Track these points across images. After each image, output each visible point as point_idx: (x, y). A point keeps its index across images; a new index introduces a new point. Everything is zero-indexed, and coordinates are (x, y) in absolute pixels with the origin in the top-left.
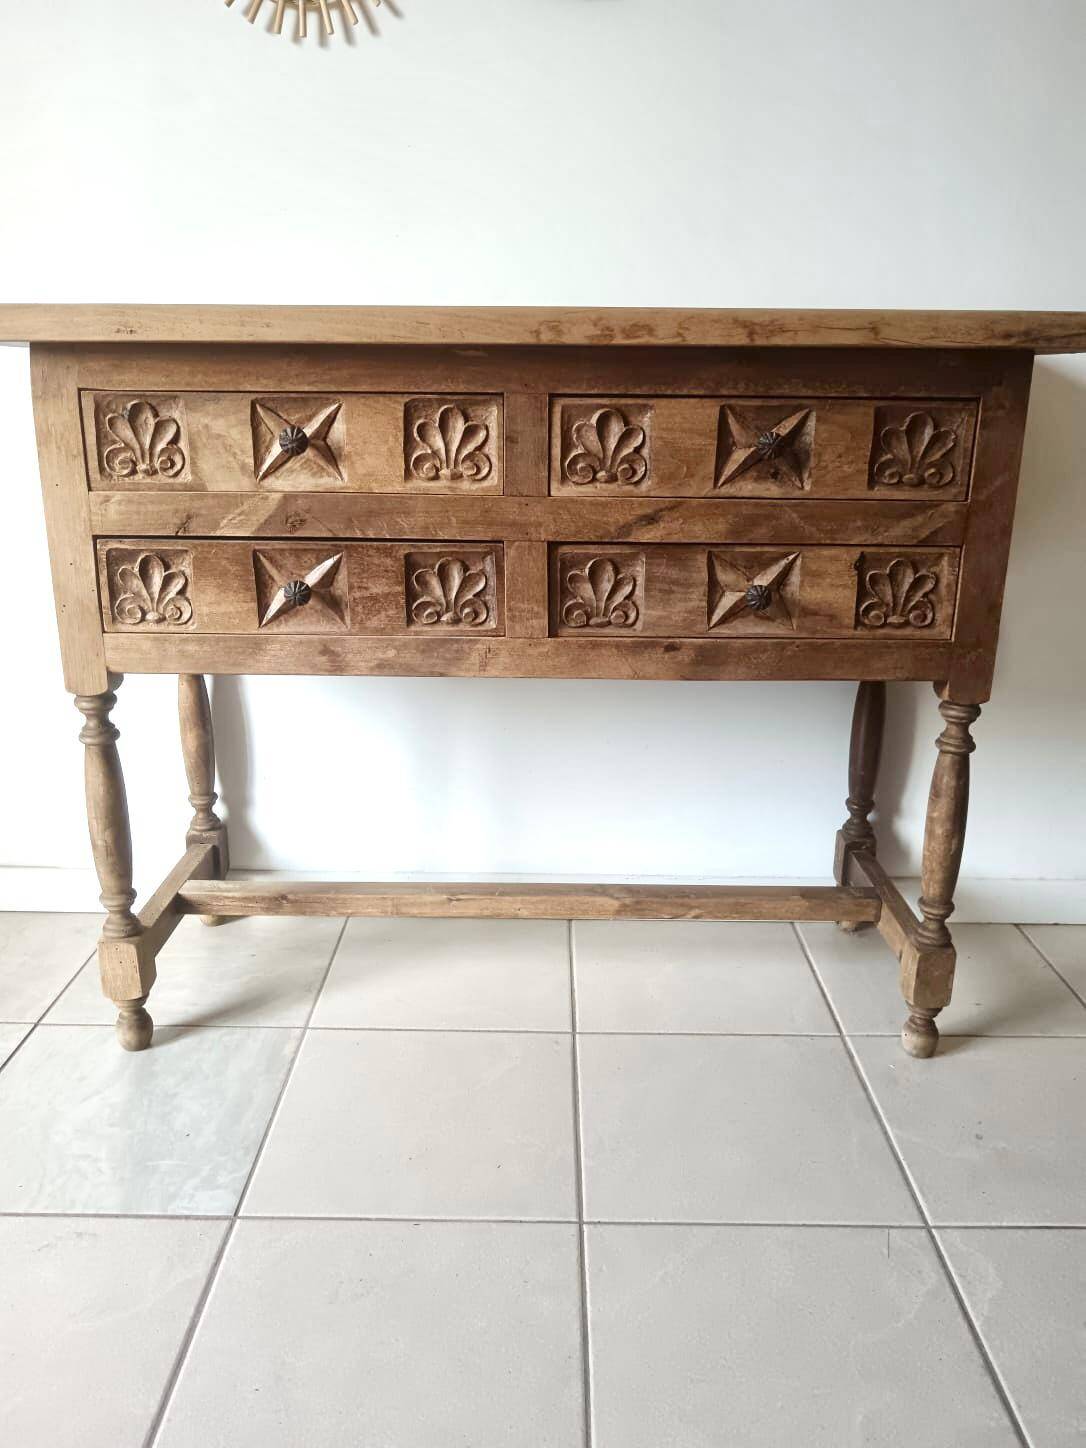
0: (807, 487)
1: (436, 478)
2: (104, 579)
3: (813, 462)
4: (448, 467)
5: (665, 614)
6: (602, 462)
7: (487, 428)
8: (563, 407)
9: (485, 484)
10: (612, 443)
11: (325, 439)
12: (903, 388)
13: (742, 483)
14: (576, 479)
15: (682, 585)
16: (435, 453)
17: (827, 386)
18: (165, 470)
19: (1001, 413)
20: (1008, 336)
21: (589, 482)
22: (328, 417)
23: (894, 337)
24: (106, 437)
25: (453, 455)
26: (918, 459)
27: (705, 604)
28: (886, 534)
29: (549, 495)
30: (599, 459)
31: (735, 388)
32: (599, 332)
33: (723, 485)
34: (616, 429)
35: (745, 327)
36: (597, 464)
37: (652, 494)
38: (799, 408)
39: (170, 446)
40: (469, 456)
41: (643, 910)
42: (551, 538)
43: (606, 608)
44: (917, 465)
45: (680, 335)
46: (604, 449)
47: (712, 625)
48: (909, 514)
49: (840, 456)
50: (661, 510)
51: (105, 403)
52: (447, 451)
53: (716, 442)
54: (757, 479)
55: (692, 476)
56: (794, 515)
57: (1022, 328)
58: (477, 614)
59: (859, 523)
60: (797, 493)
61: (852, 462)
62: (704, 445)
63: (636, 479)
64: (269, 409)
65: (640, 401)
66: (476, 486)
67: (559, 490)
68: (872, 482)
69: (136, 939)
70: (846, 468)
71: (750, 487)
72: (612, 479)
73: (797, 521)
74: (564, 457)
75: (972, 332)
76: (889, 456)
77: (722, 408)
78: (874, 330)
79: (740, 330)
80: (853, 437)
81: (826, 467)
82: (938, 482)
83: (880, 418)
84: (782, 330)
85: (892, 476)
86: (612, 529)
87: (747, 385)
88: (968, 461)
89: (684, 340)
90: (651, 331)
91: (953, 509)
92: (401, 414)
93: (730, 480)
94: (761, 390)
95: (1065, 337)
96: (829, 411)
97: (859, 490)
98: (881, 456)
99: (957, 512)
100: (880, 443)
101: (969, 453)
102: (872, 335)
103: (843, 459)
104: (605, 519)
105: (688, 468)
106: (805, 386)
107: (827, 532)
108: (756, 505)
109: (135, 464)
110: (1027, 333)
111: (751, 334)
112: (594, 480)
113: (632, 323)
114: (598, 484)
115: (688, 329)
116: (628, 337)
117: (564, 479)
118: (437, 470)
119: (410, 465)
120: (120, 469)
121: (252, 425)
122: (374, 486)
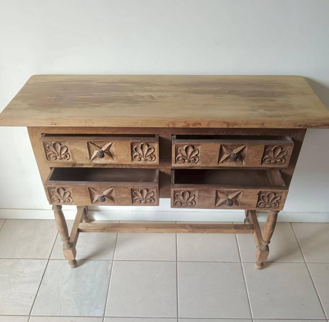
1: (140, 160)
3: (246, 158)
6: (187, 158)
7: (154, 148)
8: (176, 145)
9: (154, 162)
10: (189, 153)
11: (109, 150)
14: (179, 162)
16: (140, 155)
18: (65, 158)
21: (183, 163)
22: (109, 146)
23: (268, 126)
24: (47, 150)
25: (145, 155)
26: (276, 157)
30: (186, 157)
33: (220, 163)
36: (185, 158)
37: (200, 166)
38: (243, 145)
39: (65, 153)
40: (149, 155)
44: (275, 159)
45: (208, 125)
46: (187, 154)
49: (254, 157)
51: (46, 142)
52: (143, 154)
53: (219, 153)
54: (230, 162)
55: (212, 161)
58: (151, 201)
60: (241, 166)
62: (216, 154)
63: (196, 162)
65: (198, 144)
66: (151, 162)
67: (174, 165)
68: (262, 163)
71: (228, 164)
72: (189, 162)
74: (176, 157)
76: (268, 156)
77: (221, 145)
80: (258, 152)
81: (249, 160)
82: (280, 163)
84: (237, 124)
85: (268, 161)
89: (209, 127)
90: (200, 124)
92: (130, 145)
96: (251, 146)
97: (258, 165)
98: (265, 156)
100: (265, 153)
101: (290, 156)
102: (262, 126)
103: (255, 158)
105: (210, 160)
109: (56, 157)
111: (228, 125)
113: (195, 122)
114: (185, 163)
115: (210, 124)
116: (194, 126)
117: (176, 162)
118: (140, 158)
119: (133, 157)
120: (52, 158)
121: (88, 148)
122: (123, 162)
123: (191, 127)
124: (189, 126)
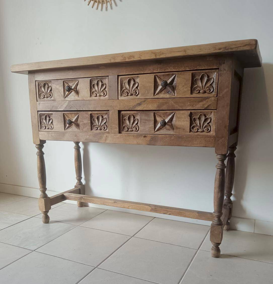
0: (176, 95)
1: (96, 96)
2: (39, 120)
3: (177, 88)
4: (98, 94)
5: (145, 128)
7: (106, 84)
8: (121, 78)
9: (106, 97)
10: (131, 85)
12: (198, 67)
13: (160, 95)
14: (124, 95)
15: (148, 121)
16: (96, 91)
17: (179, 68)
18: (49, 97)
19: (225, 72)
20: (220, 49)
22: (77, 84)
23: (190, 53)
24: (40, 90)
25: (99, 91)
26: (204, 86)
27: (153, 126)
28: (196, 106)
29: (118, 99)
30: (129, 90)
31: (157, 70)
32: (123, 59)
33: (156, 95)
34: (132, 83)
35: (154, 54)
36: (128, 91)
37: (140, 98)
38: (173, 75)
39: (50, 92)
40: (102, 91)
41: (157, 211)
42: (119, 109)
43: (132, 127)
44: (204, 88)
46: (130, 88)
47: (155, 131)
48: (202, 101)
49: (183, 86)
50: (142, 102)
51: (40, 84)
53: (153, 84)
54: (164, 94)
55: (149, 93)
56: (172, 102)
57: (224, 46)
58: (105, 128)
59: (189, 104)
60: (173, 97)
61: (186, 88)
62: (151, 85)
63: (137, 95)
64: (66, 83)
65: (137, 75)
66: (104, 97)
67: (120, 98)
68: (192, 93)
69: (45, 198)
70: (185, 89)
71: (162, 95)
72: (132, 95)
73: (173, 103)
74: (121, 90)
75: (210, 49)
76: (197, 86)
77: (155, 76)
78: (185, 51)
80: (186, 81)
81: (180, 89)
82: (209, 92)
83: (193, 76)
84: (163, 54)
85: (197, 91)
86: (131, 107)
87: (160, 69)
88: (217, 86)
89: (141, 59)
90: (134, 57)
91: (213, 99)
92: (89, 83)
93: (158, 94)
94: (163, 71)
95: (236, 47)
96: (180, 74)
97: (188, 95)
98: (194, 86)
99: (214, 100)
100: (193, 82)
101: (217, 83)
102: (184, 53)
103: (184, 87)
104: (130, 104)
105: (148, 91)
106: (174, 68)
107: (181, 106)
109: (44, 96)
110: (225, 48)
111: (156, 55)
112: (128, 95)
113: (129, 55)
114: (129, 96)
115: (142, 56)
116: (129, 59)
117: (121, 95)
118: (96, 94)
119: (91, 93)
120: (42, 97)
121: (63, 86)
122: (84, 98)
123: (127, 60)
124: (125, 59)
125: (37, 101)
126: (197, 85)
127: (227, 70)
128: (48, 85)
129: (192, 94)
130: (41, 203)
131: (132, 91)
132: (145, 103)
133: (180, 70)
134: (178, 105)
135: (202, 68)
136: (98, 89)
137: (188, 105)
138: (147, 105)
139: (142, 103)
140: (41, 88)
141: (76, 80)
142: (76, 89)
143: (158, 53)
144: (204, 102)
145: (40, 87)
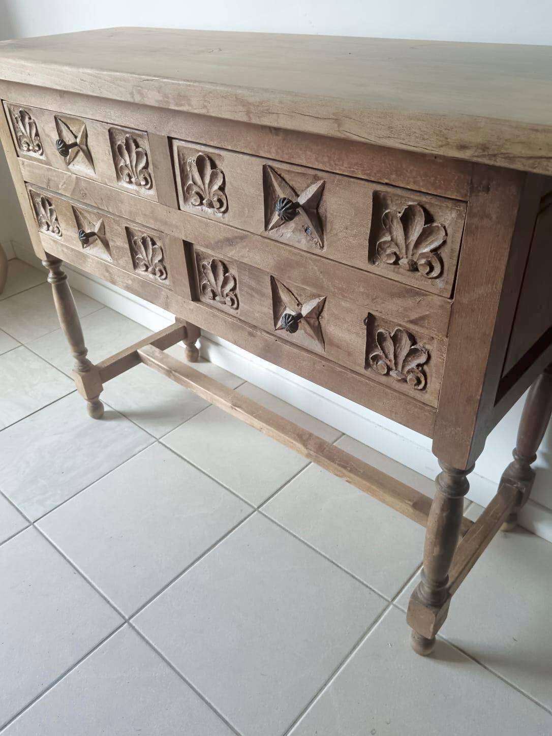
0: (325, 248)
2: (32, 204)
3: (328, 228)
4: (134, 176)
5: (251, 310)
6: (204, 193)
7: (146, 154)
11: (87, 146)
12: (394, 176)
13: (284, 231)
14: (191, 201)
15: (257, 293)
16: (126, 166)
17: (332, 162)
18: (38, 150)
19: (486, 222)
20: (463, 147)
21: (198, 205)
22: (83, 132)
23: (354, 132)
24: (17, 128)
25: (134, 169)
26: (411, 246)
27: (272, 312)
28: (383, 305)
29: (179, 209)
30: (202, 190)
31: (270, 152)
32: (161, 98)
33: (272, 229)
34: (208, 170)
35: (244, 106)
36: (201, 193)
37: (231, 224)
38: (316, 178)
39: (36, 137)
42: (184, 239)
43: (222, 292)
44: (410, 252)
45: (205, 107)
46: (203, 182)
47: (277, 328)
48: (400, 295)
49: (346, 228)
50: (236, 237)
51: (11, 109)
52: (132, 166)
54: (295, 231)
55: (251, 217)
56: (316, 268)
57: (480, 140)
59: (362, 290)
60: (318, 251)
61: (355, 236)
62: (255, 195)
63: (223, 209)
64: (62, 122)
65: (216, 152)
67: (184, 207)
69: (84, 373)
70: (351, 239)
71: (288, 236)
72: (211, 205)
73: (318, 273)
74: (183, 185)
75: (426, 137)
76: (389, 238)
77: (264, 167)
78: (337, 121)
79: (241, 108)
80: (356, 215)
81: (337, 235)
82: (428, 274)
84: (269, 112)
86: (213, 243)
87: (276, 152)
88: (455, 262)
89: (208, 112)
91: (439, 303)
92: (108, 137)
93: (276, 226)
96: (337, 185)
98: (383, 236)
99: (441, 307)
100: (381, 224)
101: (456, 254)
102: (336, 127)
103: (349, 232)
104: (207, 234)
105: (248, 210)
106: (316, 159)
108: (290, 251)
109: (29, 145)
110: (484, 148)
111: (248, 113)
112: (201, 204)
114: (203, 208)
117: (185, 199)
118: (130, 177)
119: (119, 171)
120: (25, 147)
121: (58, 131)
122: (106, 180)
125: (18, 156)
126: (392, 237)
127: (494, 217)
128: (30, 118)
129: (374, 263)
130: (77, 382)
131: (209, 193)
132: (245, 244)
133: (335, 169)
134: (330, 283)
135: (408, 184)
136: (131, 162)
137: (360, 292)
138: (248, 251)
139: (238, 240)
140: (17, 123)
141: (81, 121)
142: (84, 147)
143: (254, 105)
144: (409, 302)
145: (14, 118)
